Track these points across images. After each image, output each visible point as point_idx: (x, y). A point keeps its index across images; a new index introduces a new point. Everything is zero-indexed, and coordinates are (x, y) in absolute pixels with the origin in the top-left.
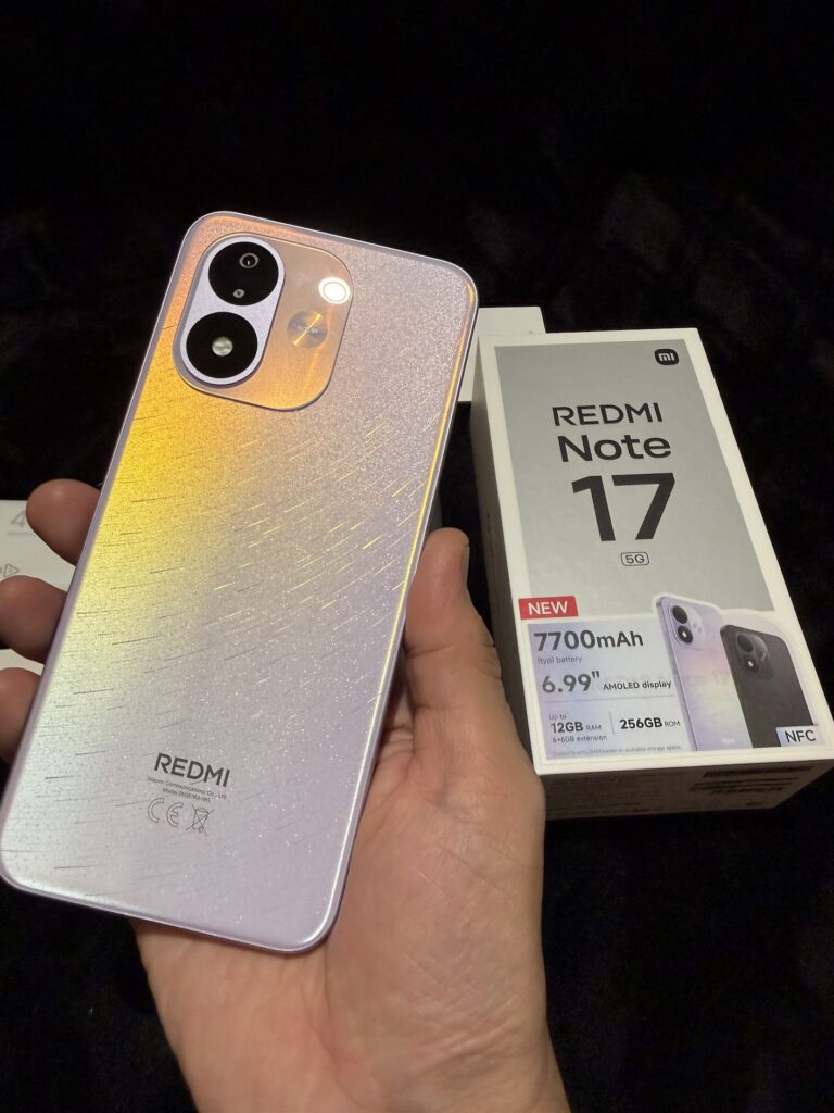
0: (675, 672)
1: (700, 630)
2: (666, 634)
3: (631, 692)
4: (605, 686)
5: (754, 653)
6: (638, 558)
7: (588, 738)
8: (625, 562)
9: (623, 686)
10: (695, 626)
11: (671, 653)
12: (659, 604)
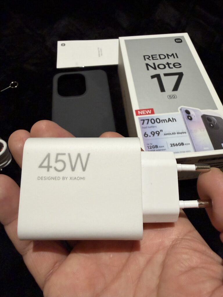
0: (187, 129)
1: (194, 116)
2: (184, 118)
3: (174, 135)
4: (165, 134)
5: (212, 122)
6: (173, 97)
7: (160, 150)
8: (169, 98)
9: (170, 134)
11: (185, 123)
12: (181, 109)
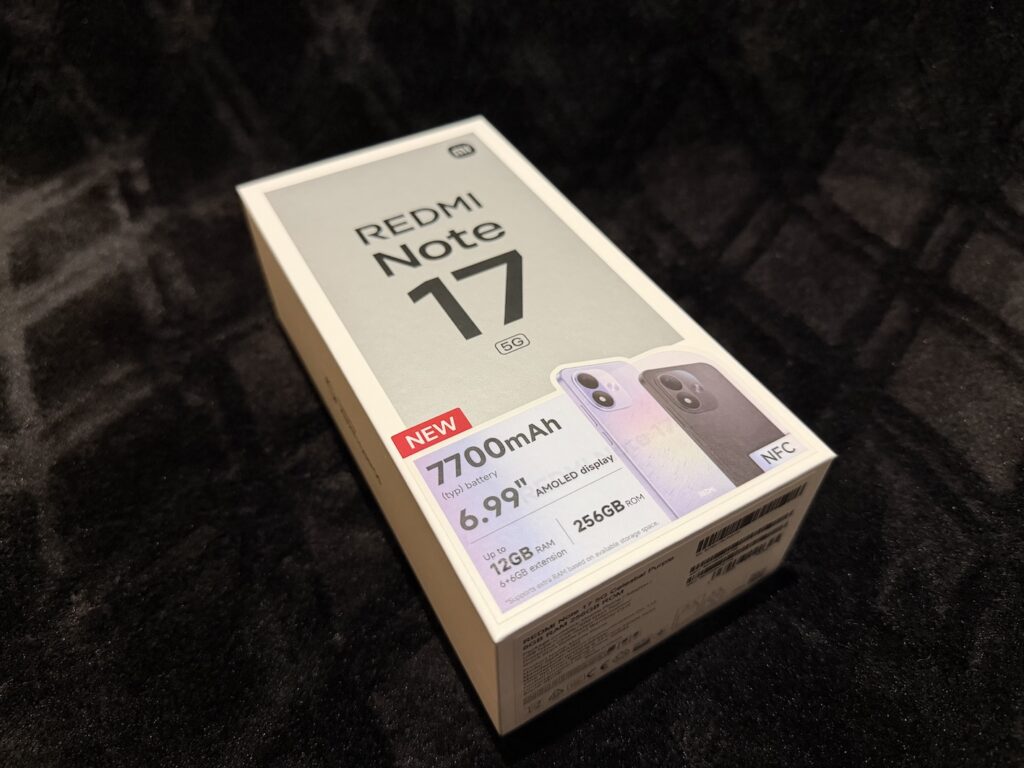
0: (612, 442)
1: (617, 388)
2: (583, 407)
3: (573, 484)
4: (539, 492)
5: (685, 389)
6: (516, 342)
7: (544, 562)
8: (502, 351)
9: (559, 483)
10: (609, 385)
11: (597, 424)
12: (560, 380)
